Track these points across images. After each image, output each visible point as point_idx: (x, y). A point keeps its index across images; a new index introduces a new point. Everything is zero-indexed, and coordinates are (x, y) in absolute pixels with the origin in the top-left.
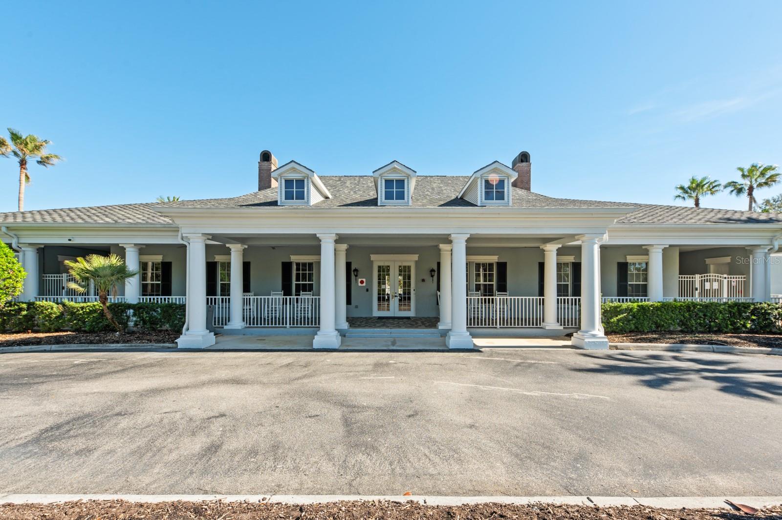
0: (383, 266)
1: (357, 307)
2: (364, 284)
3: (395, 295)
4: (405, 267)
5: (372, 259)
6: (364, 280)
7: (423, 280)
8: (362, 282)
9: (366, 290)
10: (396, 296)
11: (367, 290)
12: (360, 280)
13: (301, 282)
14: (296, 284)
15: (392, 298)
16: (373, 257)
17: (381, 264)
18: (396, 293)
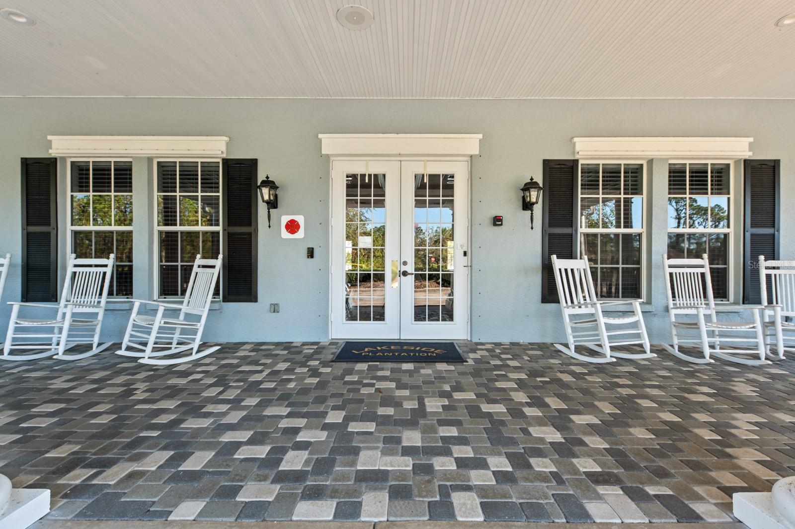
0: (363, 176)
1: (275, 308)
2: (300, 234)
3: (404, 268)
4: (434, 178)
5: (324, 151)
6: (300, 219)
7: (497, 221)
8: (292, 227)
9: (304, 253)
10: (405, 274)
11: (311, 253)
12: (285, 219)
13: (91, 228)
14: (76, 234)
15: (393, 279)
16: (330, 143)
17: (359, 169)
18: (405, 263)
